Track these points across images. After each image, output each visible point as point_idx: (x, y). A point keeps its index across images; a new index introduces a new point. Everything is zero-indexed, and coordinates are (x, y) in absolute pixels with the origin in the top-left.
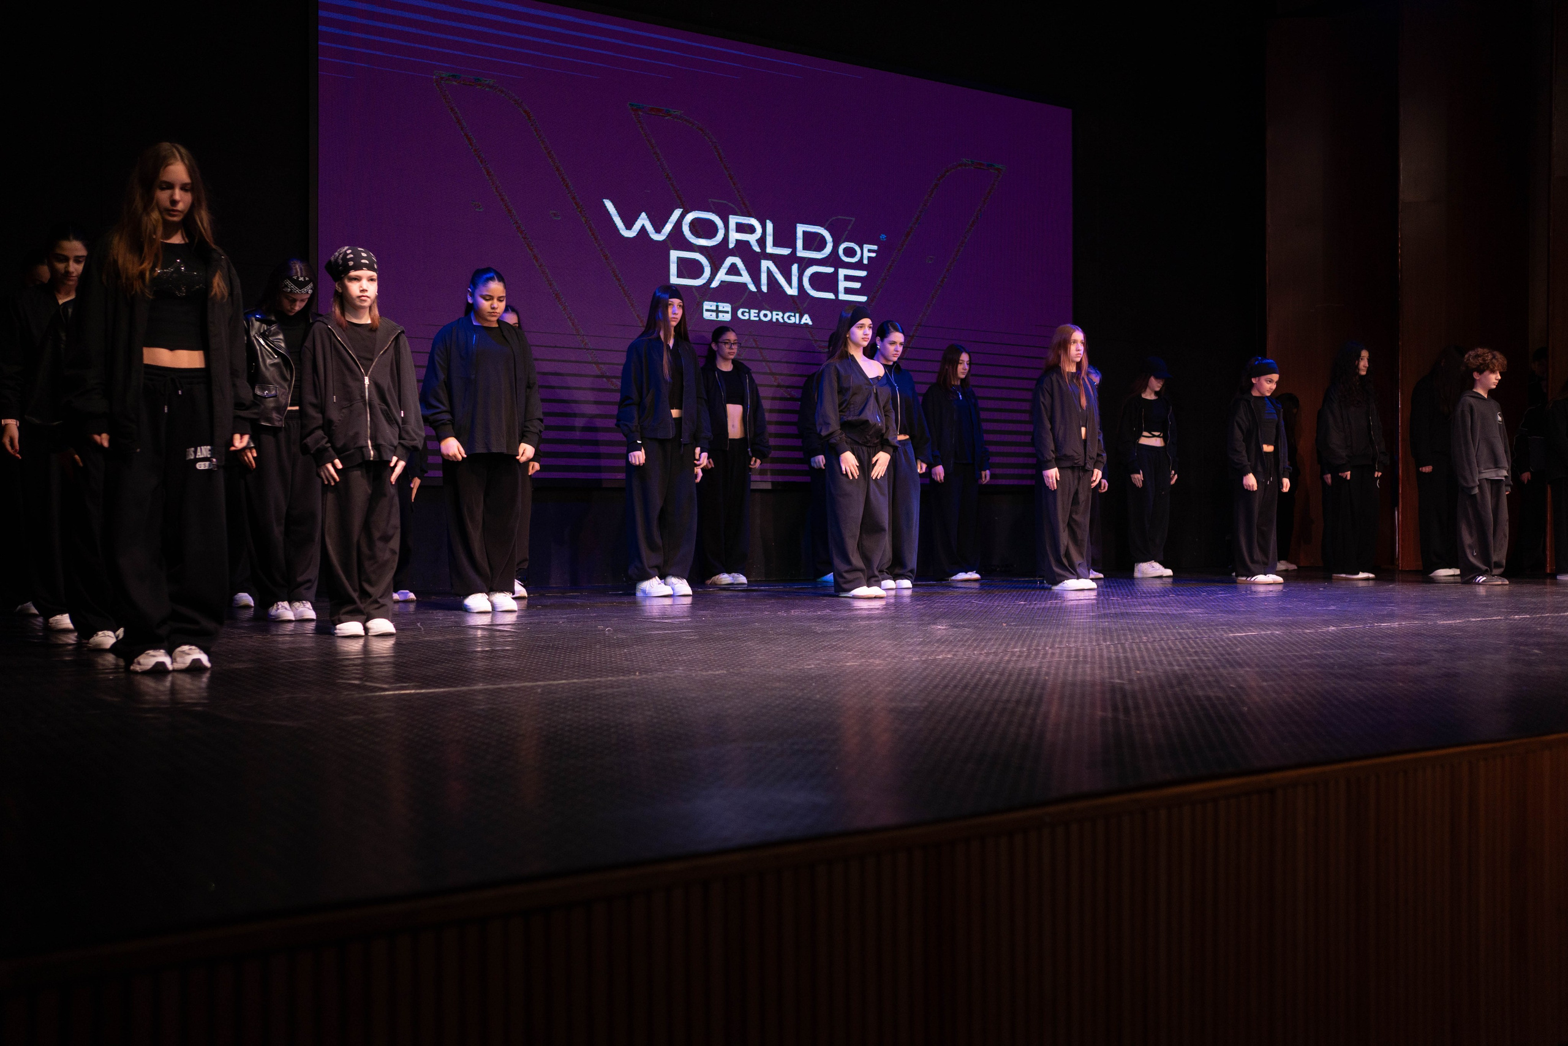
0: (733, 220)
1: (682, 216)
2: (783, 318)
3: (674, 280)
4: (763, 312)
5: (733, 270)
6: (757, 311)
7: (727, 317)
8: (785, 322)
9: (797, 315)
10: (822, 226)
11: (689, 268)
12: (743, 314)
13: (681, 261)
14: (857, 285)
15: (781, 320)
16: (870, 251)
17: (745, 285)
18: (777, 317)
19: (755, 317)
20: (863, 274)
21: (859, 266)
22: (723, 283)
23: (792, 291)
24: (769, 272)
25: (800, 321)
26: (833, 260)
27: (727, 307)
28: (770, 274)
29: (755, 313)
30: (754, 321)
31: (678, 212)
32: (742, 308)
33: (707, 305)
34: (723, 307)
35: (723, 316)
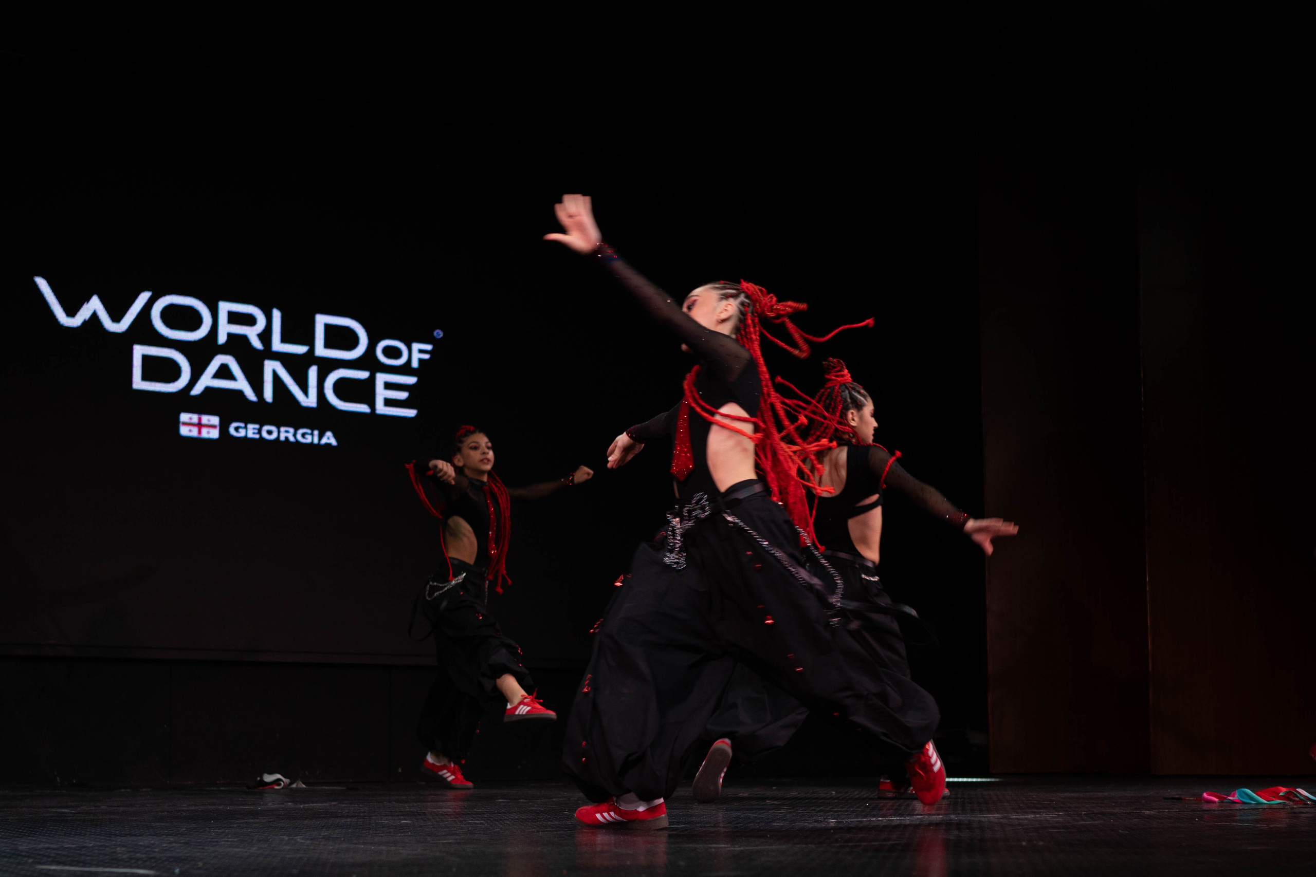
0: (225, 307)
1: (151, 302)
2: (295, 435)
3: (137, 383)
4: (266, 428)
5: (224, 372)
6: (257, 426)
7: (214, 434)
8: (297, 442)
9: (316, 433)
10: (353, 319)
11: (161, 369)
12: (237, 430)
13: (148, 359)
14: (403, 395)
15: (292, 439)
16: (420, 352)
17: (240, 393)
18: (287, 435)
19: (254, 433)
20: (411, 380)
21: (405, 369)
22: (208, 390)
23: (310, 401)
24: (276, 376)
25: (321, 437)
26: (368, 362)
27: (215, 420)
28: (277, 380)
29: (254, 429)
30: (252, 440)
31: (145, 296)
32: (236, 422)
33: (184, 417)
34: (209, 421)
35: (208, 433)
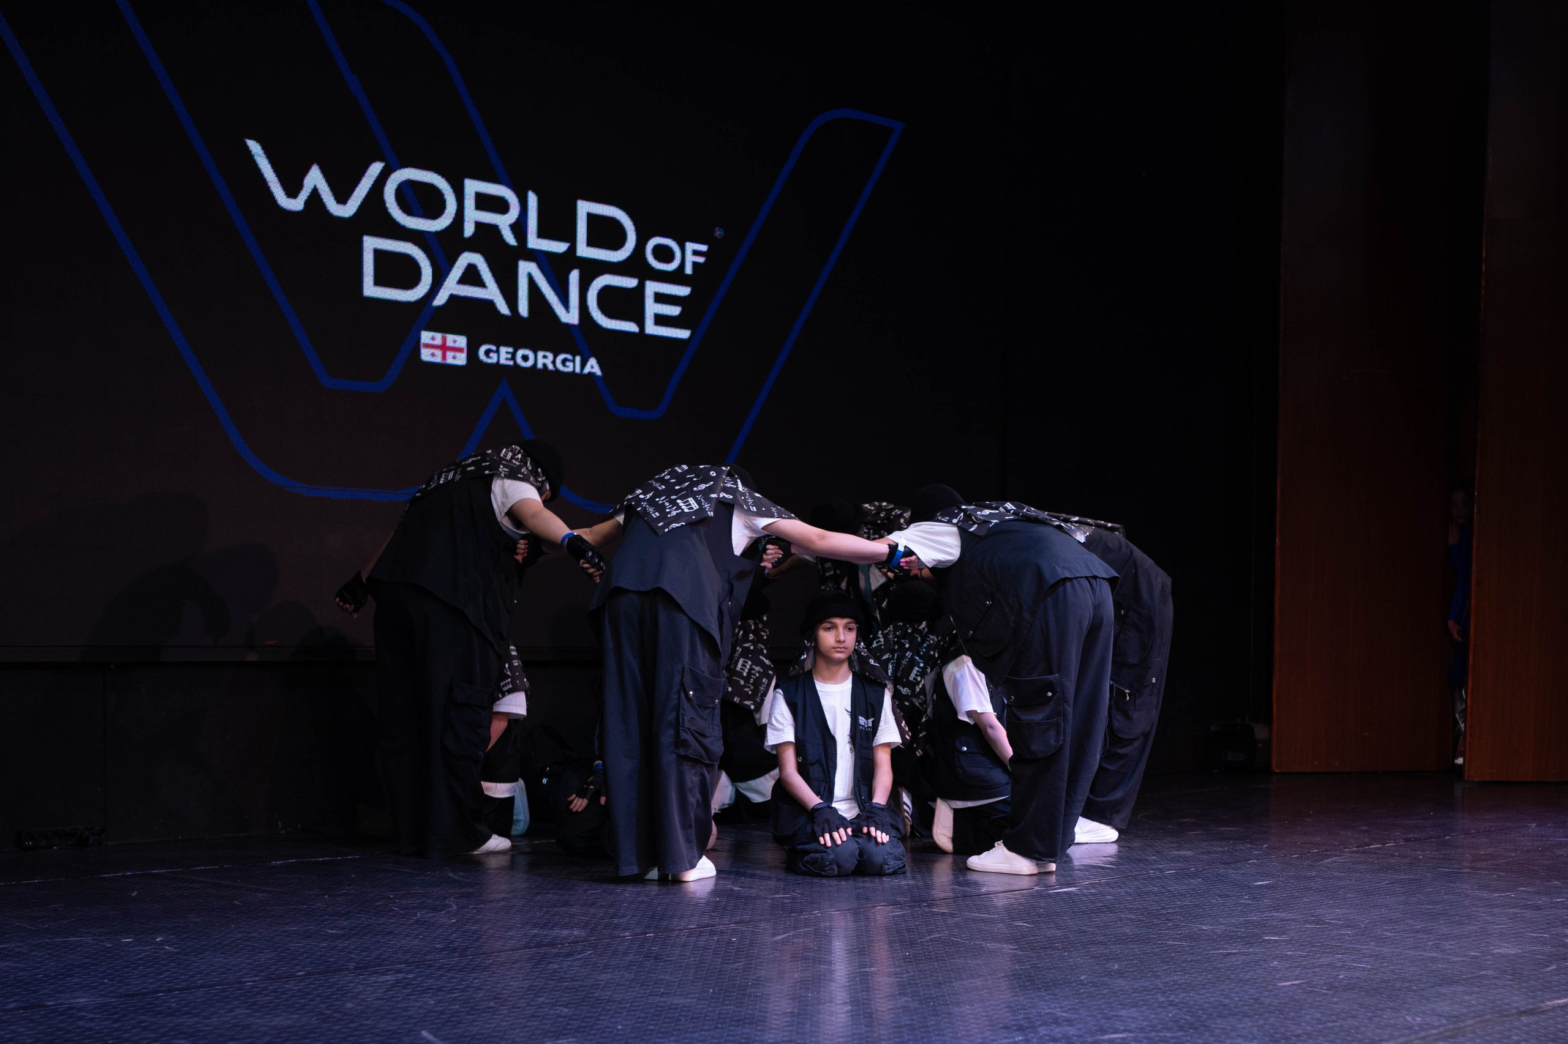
0: (472, 187)
1: (385, 176)
2: (554, 362)
3: (371, 289)
4: (521, 352)
5: (471, 276)
6: (511, 350)
7: (461, 360)
8: (557, 371)
9: (578, 359)
10: (618, 206)
11: (396, 270)
12: (487, 354)
13: (380, 255)
14: (674, 311)
15: (551, 367)
16: (696, 253)
17: (490, 304)
18: (546, 361)
19: (507, 359)
20: (684, 291)
21: (676, 277)
22: (453, 298)
23: (570, 317)
24: (531, 282)
25: (583, 365)
26: (636, 265)
27: (462, 341)
28: (533, 287)
29: (507, 353)
30: (505, 367)
31: (376, 168)
32: (485, 343)
33: (426, 336)
34: (455, 342)
35: (454, 357)
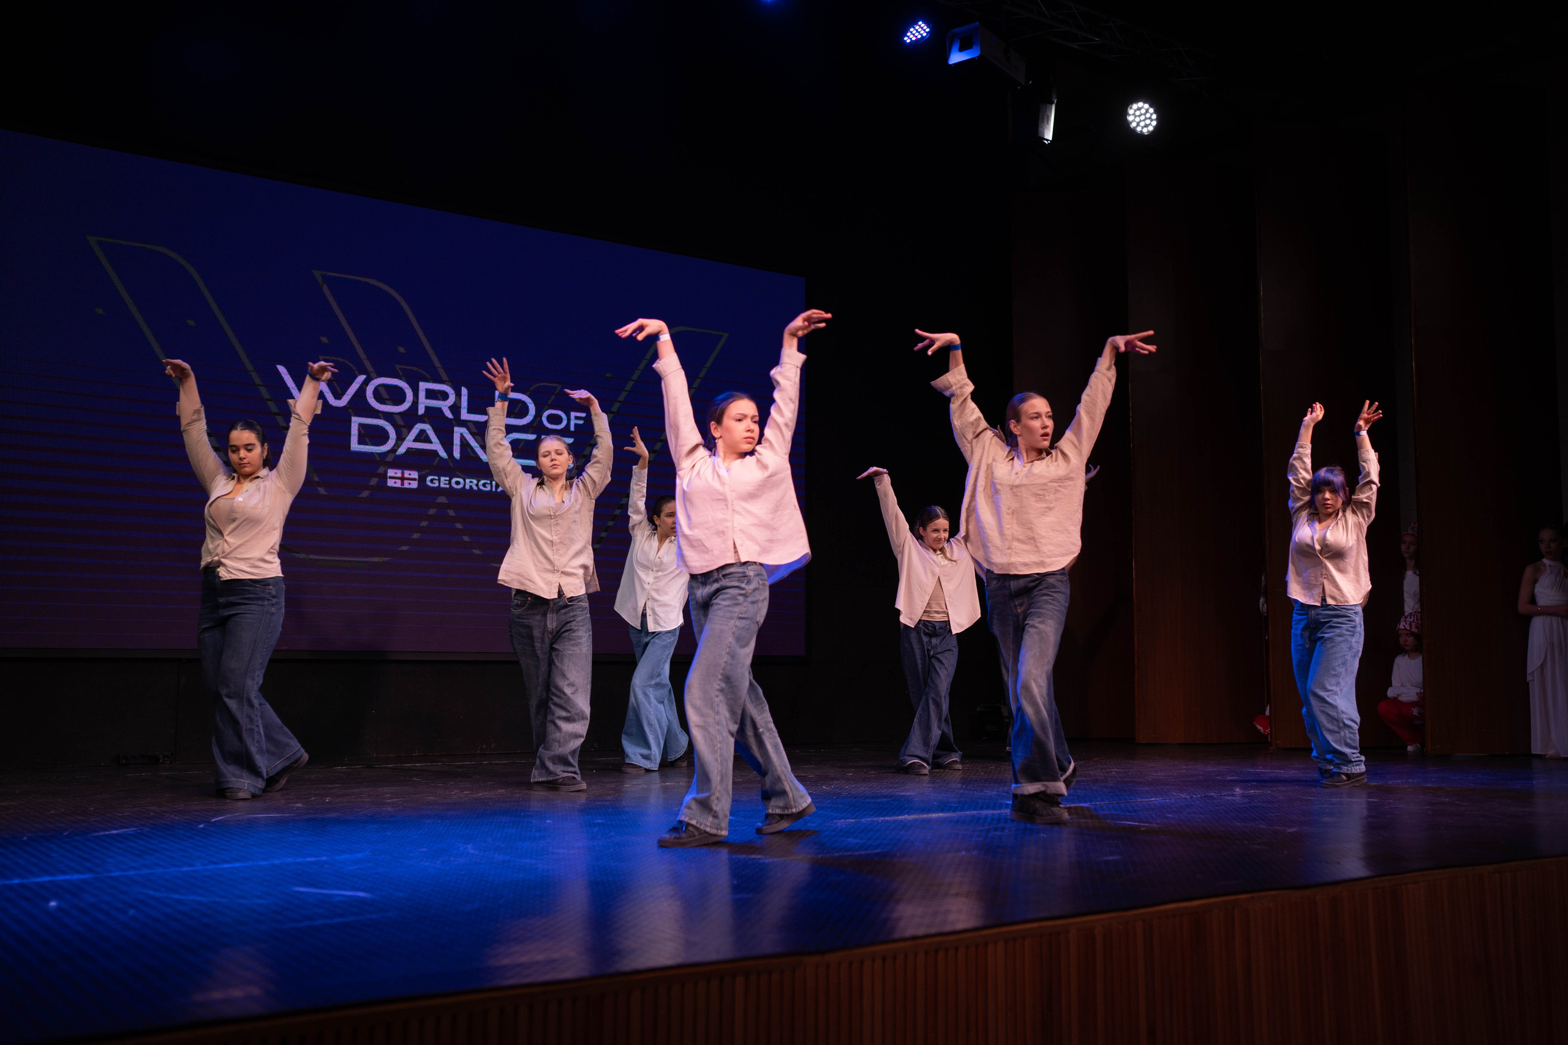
0: (423, 386)
1: (366, 383)
2: (477, 485)
3: (355, 446)
4: (454, 480)
5: (422, 437)
6: (448, 479)
7: (414, 485)
8: (479, 490)
10: (523, 393)
11: (373, 435)
12: (432, 481)
13: (362, 426)
15: (475, 488)
16: (577, 418)
17: (435, 453)
18: (471, 484)
22: (409, 451)
24: (462, 437)
26: (537, 428)
27: (415, 475)
28: (463, 442)
29: (446, 480)
30: (443, 488)
31: (361, 378)
32: (431, 475)
33: (391, 472)
34: (410, 474)
35: (410, 484)
